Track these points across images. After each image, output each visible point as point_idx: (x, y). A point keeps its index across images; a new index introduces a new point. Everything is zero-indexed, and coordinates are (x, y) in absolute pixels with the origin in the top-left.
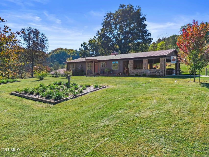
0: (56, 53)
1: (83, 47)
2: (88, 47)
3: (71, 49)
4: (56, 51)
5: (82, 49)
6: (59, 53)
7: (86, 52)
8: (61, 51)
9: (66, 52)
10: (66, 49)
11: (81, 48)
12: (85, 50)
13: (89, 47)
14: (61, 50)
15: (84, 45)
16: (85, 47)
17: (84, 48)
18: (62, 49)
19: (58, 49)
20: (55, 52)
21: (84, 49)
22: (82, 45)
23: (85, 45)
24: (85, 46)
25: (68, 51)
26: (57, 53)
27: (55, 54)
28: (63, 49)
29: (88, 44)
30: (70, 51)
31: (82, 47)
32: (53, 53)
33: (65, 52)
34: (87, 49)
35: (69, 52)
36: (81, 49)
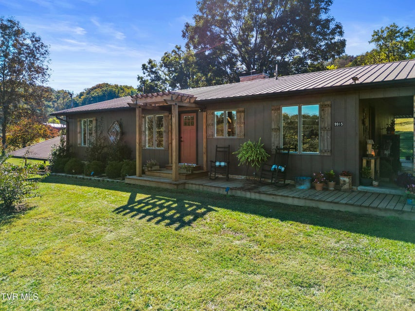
0: (95, 94)
1: (147, 74)
2: (160, 73)
3: (126, 87)
4: (94, 90)
5: (145, 78)
6: (100, 94)
7: (156, 85)
8: (106, 91)
9: (117, 91)
10: (116, 86)
11: (142, 75)
12: (153, 80)
13: (163, 72)
14: (104, 89)
15: (149, 68)
16: (153, 72)
17: (149, 75)
18: (107, 85)
19: (99, 86)
20: (92, 92)
21: (149, 78)
22: (144, 67)
23: (152, 67)
24: (154, 70)
25: (122, 89)
26: (97, 94)
27: (93, 97)
28: (109, 85)
29: (161, 66)
30: (126, 89)
31: (144, 74)
32: (88, 94)
33: (115, 93)
34: (158, 78)
35: (122, 91)
36: (142, 78)
